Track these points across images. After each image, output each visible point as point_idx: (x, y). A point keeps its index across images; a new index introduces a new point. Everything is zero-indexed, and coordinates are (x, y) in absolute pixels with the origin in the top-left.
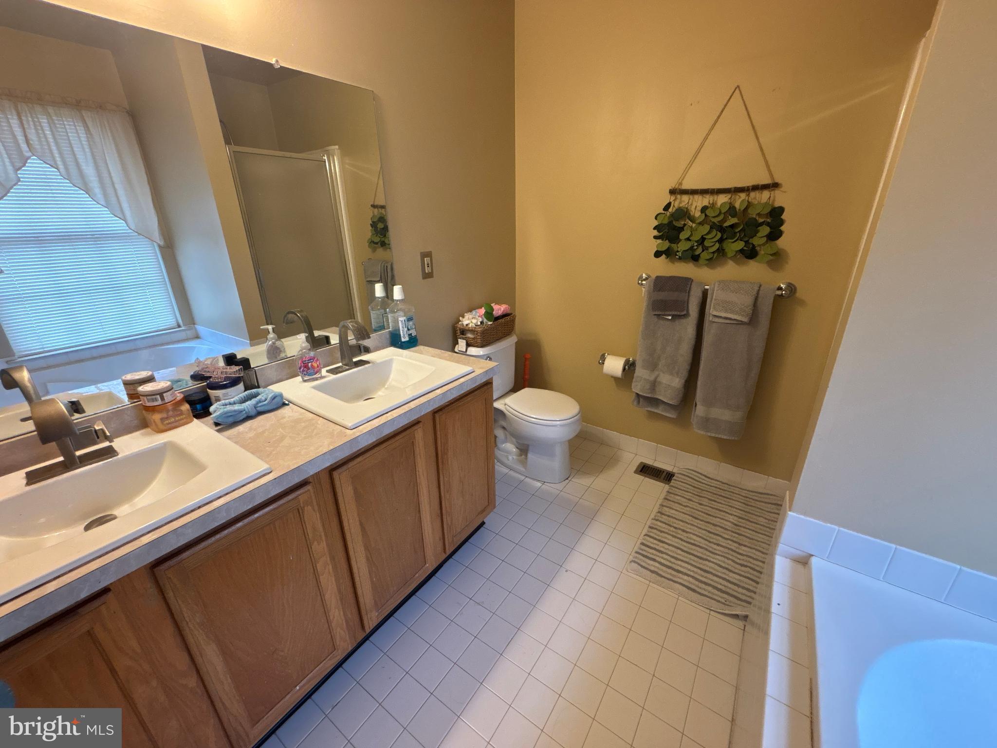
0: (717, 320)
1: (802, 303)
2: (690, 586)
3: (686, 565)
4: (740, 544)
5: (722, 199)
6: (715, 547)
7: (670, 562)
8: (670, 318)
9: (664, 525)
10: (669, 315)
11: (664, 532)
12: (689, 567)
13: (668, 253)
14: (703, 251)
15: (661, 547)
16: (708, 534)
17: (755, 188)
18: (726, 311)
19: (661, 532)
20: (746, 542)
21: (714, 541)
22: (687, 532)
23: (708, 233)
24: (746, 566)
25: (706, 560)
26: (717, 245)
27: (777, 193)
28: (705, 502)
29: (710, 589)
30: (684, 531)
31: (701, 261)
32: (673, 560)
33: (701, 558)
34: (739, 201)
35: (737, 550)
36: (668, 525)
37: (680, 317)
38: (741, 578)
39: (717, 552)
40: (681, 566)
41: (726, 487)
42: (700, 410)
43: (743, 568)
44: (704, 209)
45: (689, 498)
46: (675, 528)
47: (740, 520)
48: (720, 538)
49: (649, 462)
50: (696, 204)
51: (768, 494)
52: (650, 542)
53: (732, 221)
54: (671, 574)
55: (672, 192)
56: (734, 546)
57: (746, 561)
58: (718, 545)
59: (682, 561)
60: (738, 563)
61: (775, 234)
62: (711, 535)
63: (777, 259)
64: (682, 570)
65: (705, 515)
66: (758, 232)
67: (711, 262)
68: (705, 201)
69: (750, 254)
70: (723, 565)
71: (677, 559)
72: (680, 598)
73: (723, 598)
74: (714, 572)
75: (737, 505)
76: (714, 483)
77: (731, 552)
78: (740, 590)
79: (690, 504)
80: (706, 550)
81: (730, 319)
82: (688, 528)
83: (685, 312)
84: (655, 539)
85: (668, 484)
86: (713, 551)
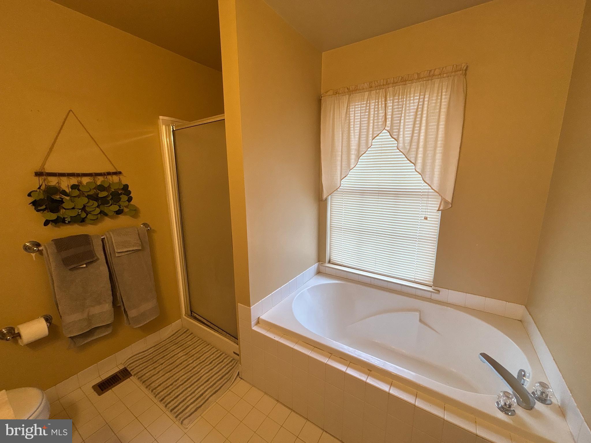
0: (120, 255)
2: (212, 392)
3: (200, 389)
4: (199, 358)
5: (85, 180)
6: (194, 370)
7: (193, 397)
8: (85, 266)
9: (165, 391)
10: (83, 264)
11: (171, 393)
12: (202, 387)
13: (59, 221)
14: (87, 215)
15: (181, 398)
16: (185, 370)
18: (126, 247)
19: (170, 394)
20: (198, 355)
21: (191, 369)
22: (178, 379)
23: (88, 203)
24: (212, 362)
25: (201, 377)
26: (98, 211)
28: (162, 361)
29: (218, 383)
30: (176, 381)
31: (87, 220)
32: (193, 395)
33: (199, 379)
34: (100, 180)
35: (201, 361)
36: (166, 388)
37: (91, 262)
38: (218, 366)
39: (199, 370)
40: (199, 392)
41: (158, 347)
42: (133, 313)
43: (212, 364)
44: (74, 187)
45: (153, 368)
46: (171, 385)
47: (184, 351)
48: (190, 365)
50: (65, 184)
51: (177, 332)
52: (172, 405)
53: (103, 194)
54: (202, 400)
56: (198, 362)
57: (209, 360)
58: (194, 368)
59: (196, 390)
60: (209, 365)
61: (130, 199)
62: (186, 368)
64: (201, 393)
65: (171, 366)
66: (120, 199)
67: (95, 221)
68: (74, 181)
69: (119, 212)
70: (207, 371)
71: (194, 392)
72: (217, 401)
73: (225, 380)
74: (209, 377)
75: (173, 348)
76: (151, 351)
77: (201, 364)
78: (223, 370)
79: (158, 370)
80: (195, 375)
81: (130, 251)
82: (176, 377)
83: (96, 258)
84: (173, 400)
85: (131, 375)
86: (197, 372)
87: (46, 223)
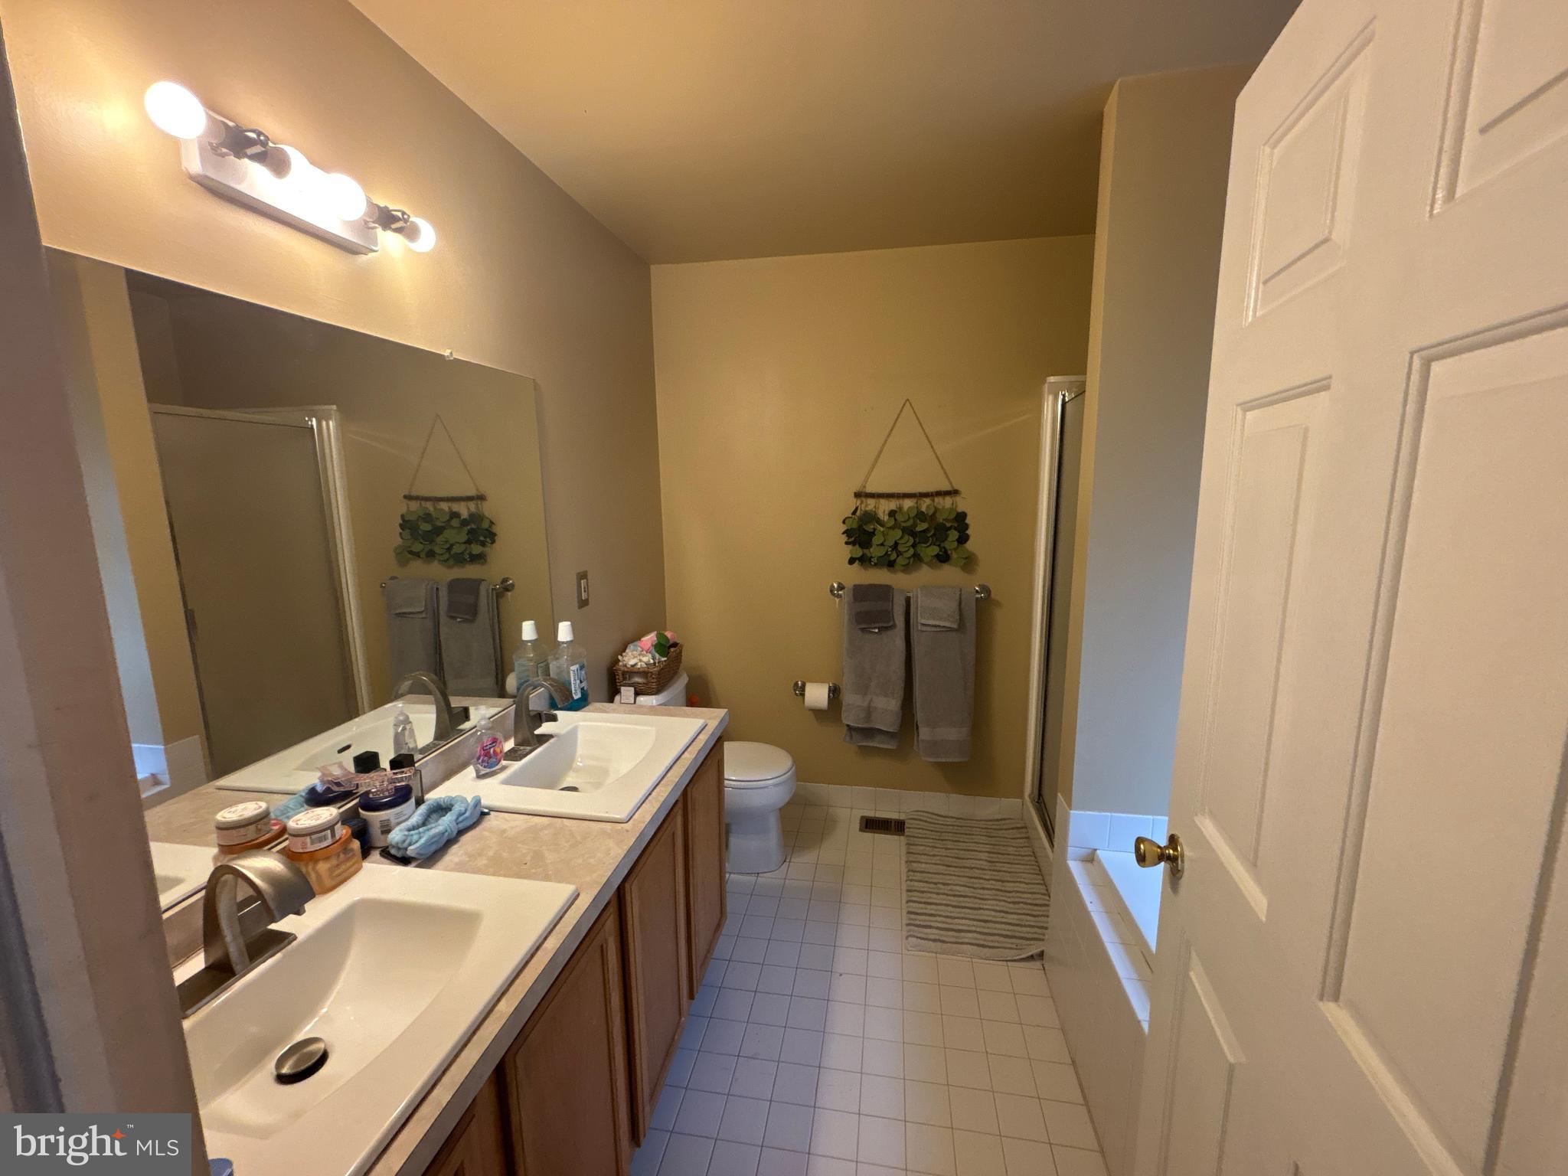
0: (924, 628)
1: (998, 604)
2: (978, 942)
3: (963, 921)
4: (1003, 881)
5: (908, 504)
6: (981, 891)
7: (947, 923)
8: (877, 630)
9: (922, 884)
10: (875, 628)
11: (925, 892)
12: (967, 922)
13: (863, 561)
14: (898, 556)
15: (930, 909)
16: (969, 880)
17: (939, 494)
18: (934, 619)
19: (923, 892)
20: (1007, 876)
21: (978, 885)
22: (948, 884)
23: (902, 538)
24: (1019, 903)
25: (980, 909)
26: (911, 552)
27: (958, 499)
28: (949, 845)
29: (997, 938)
30: (944, 884)
31: (897, 567)
32: (948, 920)
33: (975, 909)
34: (925, 505)
35: (1003, 889)
36: (927, 882)
37: (886, 629)
38: (1020, 917)
39: (987, 897)
40: (959, 924)
41: (963, 823)
42: (924, 733)
43: (1017, 906)
44: (892, 514)
45: (933, 844)
46: (935, 884)
47: (991, 855)
48: (982, 881)
49: (871, 814)
50: (884, 508)
51: (1005, 819)
52: (915, 907)
53: (922, 527)
54: (953, 937)
55: (858, 495)
56: (998, 885)
57: (1017, 897)
58: (983, 889)
59: (958, 918)
60: (1010, 903)
61: (963, 539)
62: (972, 880)
63: (969, 563)
64: (960, 927)
65: (957, 860)
66: (947, 536)
67: (907, 569)
68: (893, 505)
69: (943, 558)
70: (998, 908)
71: (951, 917)
72: (974, 960)
73: (1012, 943)
74: (994, 919)
75: (983, 839)
76: (949, 821)
77: (999, 893)
78: (1024, 929)
79: (935, 852)
80: (975, 898)
81: (939, 626)
82: (947, 879)
83: (891, 623)
84: (920, 903)
85: (903, 835)
86: (982, 897)
87: (852, 561)
